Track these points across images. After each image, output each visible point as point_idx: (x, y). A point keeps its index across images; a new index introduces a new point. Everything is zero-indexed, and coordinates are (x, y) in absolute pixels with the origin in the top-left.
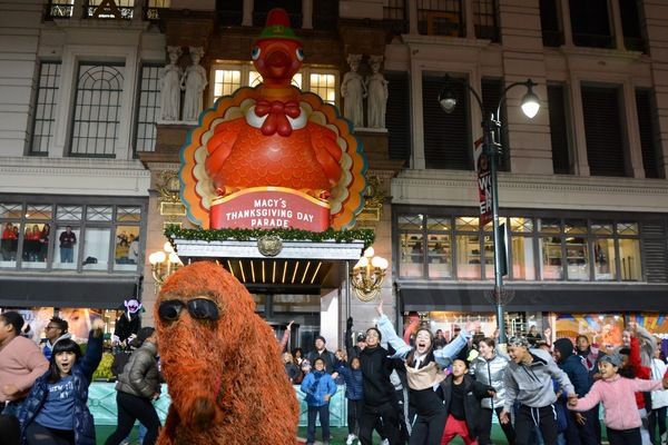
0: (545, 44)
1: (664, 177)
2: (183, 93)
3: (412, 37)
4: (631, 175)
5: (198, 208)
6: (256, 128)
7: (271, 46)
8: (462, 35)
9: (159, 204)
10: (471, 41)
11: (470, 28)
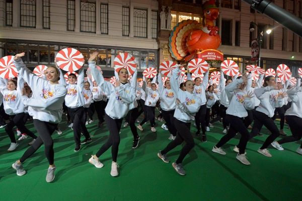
0: (251, 12)
1: (273, 49)
2: (166, 21)
3: (220, 7)
4: (266, 48)
5: (176, 54)
6: (207, 34)
7: (214, 10)
8: (231, 8)
9: (162, 52)
10: (233, 9)
11: (233, 6)
